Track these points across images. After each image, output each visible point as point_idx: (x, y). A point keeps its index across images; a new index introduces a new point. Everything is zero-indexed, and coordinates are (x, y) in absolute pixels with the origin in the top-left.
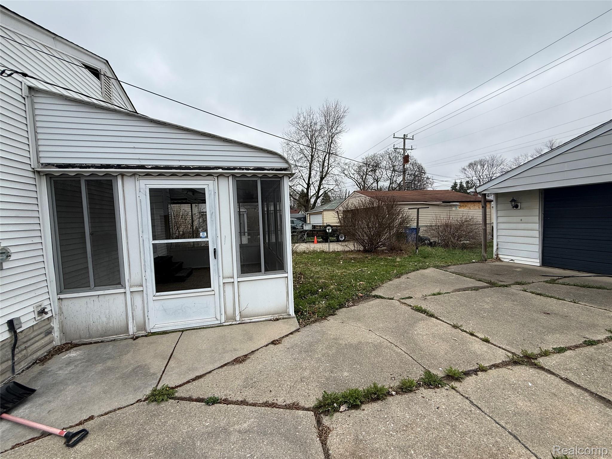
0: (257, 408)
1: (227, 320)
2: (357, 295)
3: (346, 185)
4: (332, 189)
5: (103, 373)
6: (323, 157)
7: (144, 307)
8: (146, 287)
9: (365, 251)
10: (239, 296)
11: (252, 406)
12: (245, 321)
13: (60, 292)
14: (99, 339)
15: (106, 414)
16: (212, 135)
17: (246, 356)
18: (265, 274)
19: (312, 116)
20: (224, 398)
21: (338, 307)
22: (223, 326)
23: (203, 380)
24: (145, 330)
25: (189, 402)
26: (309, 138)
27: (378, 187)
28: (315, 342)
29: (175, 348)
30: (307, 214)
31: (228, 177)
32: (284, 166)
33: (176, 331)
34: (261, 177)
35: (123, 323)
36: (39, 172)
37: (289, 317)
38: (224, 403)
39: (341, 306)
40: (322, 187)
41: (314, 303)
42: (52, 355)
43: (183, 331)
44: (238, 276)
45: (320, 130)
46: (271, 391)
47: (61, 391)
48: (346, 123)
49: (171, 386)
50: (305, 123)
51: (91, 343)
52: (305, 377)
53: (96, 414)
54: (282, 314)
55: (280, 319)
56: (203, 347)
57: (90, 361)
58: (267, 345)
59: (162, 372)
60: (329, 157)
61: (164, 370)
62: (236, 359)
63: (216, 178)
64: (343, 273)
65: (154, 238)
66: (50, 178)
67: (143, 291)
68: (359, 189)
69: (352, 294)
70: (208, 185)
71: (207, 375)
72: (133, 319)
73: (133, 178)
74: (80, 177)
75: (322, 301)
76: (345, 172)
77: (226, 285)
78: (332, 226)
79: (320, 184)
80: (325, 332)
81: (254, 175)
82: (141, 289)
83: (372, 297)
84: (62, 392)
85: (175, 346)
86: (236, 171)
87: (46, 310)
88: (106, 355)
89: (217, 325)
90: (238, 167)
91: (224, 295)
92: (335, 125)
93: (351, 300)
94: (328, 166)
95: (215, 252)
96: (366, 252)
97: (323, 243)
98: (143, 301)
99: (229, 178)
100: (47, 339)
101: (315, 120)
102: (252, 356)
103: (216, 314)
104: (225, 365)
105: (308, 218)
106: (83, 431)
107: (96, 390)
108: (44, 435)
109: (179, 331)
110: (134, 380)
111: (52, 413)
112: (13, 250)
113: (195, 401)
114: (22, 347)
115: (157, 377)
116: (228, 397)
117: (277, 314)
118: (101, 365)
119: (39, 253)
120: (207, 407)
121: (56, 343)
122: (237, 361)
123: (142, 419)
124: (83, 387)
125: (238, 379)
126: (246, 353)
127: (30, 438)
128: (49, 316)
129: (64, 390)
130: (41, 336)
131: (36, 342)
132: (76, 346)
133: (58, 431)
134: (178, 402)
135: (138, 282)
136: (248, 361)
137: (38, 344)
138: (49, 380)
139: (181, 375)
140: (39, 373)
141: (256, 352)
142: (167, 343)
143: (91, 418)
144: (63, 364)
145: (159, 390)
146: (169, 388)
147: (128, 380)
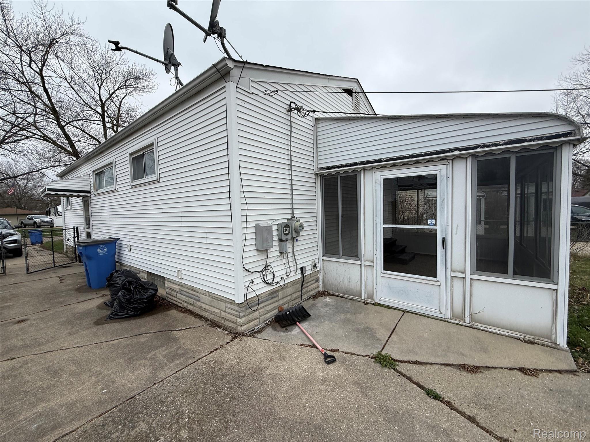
0: (492, 439)
5: (347, 321)
7: (373, 280)
8: (376, 263)
11: (484, 430)
12: (477, 326)
13: (323, 256)
14: (343, 295)
15: (347, 353)
18: (513, 278)
20: (446, 399)
22: (448, 322)
23: (423, 368)
24: (374, 300)
25: (409, 382)
29: (397, 324)
31: (466, 158)
32: (566, 129)
33: (399, 310)
34: (516, 153)
35: (358, 289)
36: (317, 174)
38: (447, 406)
42: (318, 296)
43: (405, 312)
46: (515, 430)
47: (322, 322)
49: (393, 357)
51: (338, 296)
53: (340, 350)
54: (542, 339)
55: (536, 343)
56: (425, 335)
57: (338, 309)
58: (510, 369)
59: (386, 341)
61: (388, 340)
62: (463, 364)
63: (451, 162)
65: (385, 223)
66: (322, 177)
67: (373, 266)
71: (428, 366)
72: (365, 288)
73: (371, 171)
74: (338, 175)
77: (455, 280)
81: (506, 151)
82: (372, 264)
84: (323, 324)
86: (479, 150)
87: (317, 266)
88: (347, 309)
89: (441, 319)
90: (481, 145)
91: (451, 289)
95: (443, 242)
98: (373, 275)
99: (468, 159)
100: (316, 284)
102: (486, 372)
103: (440, 307)
104: (449, 365)
106: (333, 357)
107: (340, 332)
108: (314, 346)
109: (401, 310)
110: (364, 337)
111: (318, 335)
112: (304, 224)
113: (415, 384)
114: (306, 285)
115: (382, 344)
116: (452, 402)
117: (532, 335)
118: (343, 314)
119: (315, 227)
120: (427, 397)
121: (320, 289)
122: (464, 367)
123: (370, 372)
124: (333, 326)
125: (466, 388)
126: (478, 365)
127: (308, 344)
128: (318, 269)
129: (324, 322)
130: (314, 281)
131: (312, 284)
132: (330, 295)
133: (321, 349)
134: (399, 375)
135: (370, 258)
136: (480, 375)
137: (312, 286)
138: (317, 312)
139: (402, 352)
140: (312, 305)
141: (493, 370)
142: (391, 317)
143: (337, 351)
144: (323, 304)
145: (383, 356)
146: (391, 358)
147: (360, 335)
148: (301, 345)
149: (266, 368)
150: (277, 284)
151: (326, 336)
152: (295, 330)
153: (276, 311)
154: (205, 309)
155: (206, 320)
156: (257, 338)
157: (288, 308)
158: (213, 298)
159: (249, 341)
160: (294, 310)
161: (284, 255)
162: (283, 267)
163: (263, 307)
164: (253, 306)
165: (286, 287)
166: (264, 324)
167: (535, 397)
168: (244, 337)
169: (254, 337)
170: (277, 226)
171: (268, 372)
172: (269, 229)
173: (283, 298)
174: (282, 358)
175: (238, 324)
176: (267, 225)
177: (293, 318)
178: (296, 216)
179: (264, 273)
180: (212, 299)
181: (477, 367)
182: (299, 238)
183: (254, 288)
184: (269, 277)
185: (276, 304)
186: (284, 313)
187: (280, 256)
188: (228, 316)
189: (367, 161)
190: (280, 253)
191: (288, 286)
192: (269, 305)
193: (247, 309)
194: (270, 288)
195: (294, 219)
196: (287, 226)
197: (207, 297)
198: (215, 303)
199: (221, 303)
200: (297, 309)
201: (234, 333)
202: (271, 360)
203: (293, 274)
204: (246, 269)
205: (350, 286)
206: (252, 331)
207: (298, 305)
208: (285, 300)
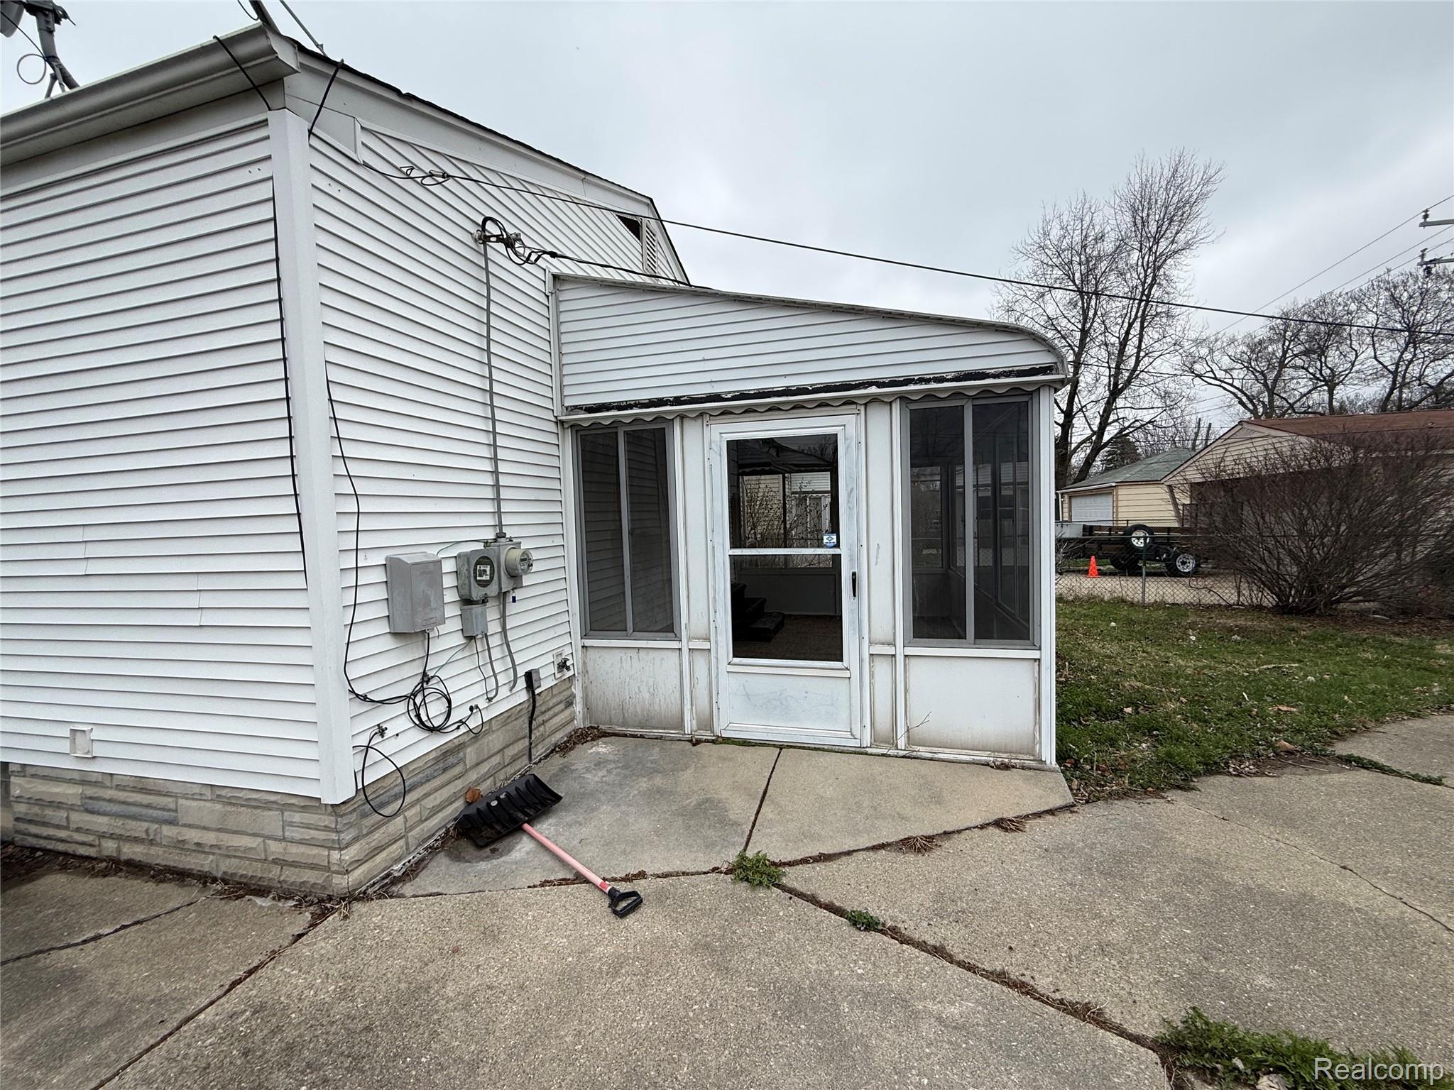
0: (979, 980)
1: (876, 741)
2: (1270, 745)
3: (1200, 407)
4: (1150, 422)
5: (656, 795)
6: (1123, 331)
7: (710, 683)
8: (716, 642)
9: (1283, 609)
10: (906, 690)
11: (964, 968)
12: (919, 753)
13: (585, 636)
14: (639, 731)
15: (666, 876)
16: (857, 308)
17: (930, 838)
18: (975, 645)
19: (1087, 219)
20: (889, 923)
21: (1200, 768)
22: (866, 754)
23: (835, 866)
24: (712, 731)
25: (814, 907)
26: (1077, 282)
27: (1335, 404)
28: (1133, 854)
29: (769, 779)
30: (1062, 494)
31: (891, 403)
32: (1043, 359)
33: (769, 745)
34: (973, 398)
35: (675, 709)
36: (562, 422)
37: (1040, 767)
38: (893, 938)
39: (1212, 768)
40: (1112, 418)
41: (1113, 742)
42: (575, 743)
43: (781, 748)
44: (906, 642)
45: (1114, 252)
46: (1011, 948)
47: (593, 810)
48: (1206, 217)
49: (771, 859)
50: (1064, 243)
51: (625, 736)
52: (1114, 945)
53: (649, 871)
54: (1021, 756)
55: (1013, 767)
56: (828, 792)
57: (631, 769)
58: (982, 827)
59: (751, 824)
60: (1142, 328)
61: (755, 821)
62: (905, 839)
63: (862, 408)
64: (1205, 671)
65: (733, 546)
66: (577, 431)
67: (709, 650)
68: (1249, 415)
69: (1250, 737)
70: (844, 426)
71: (844, 859)
72: (692, 705)
73: (699, 421)
74: (616, 427)
75: (1141, 743)
76: (1197, 367)
77: (877, 661)
78: (1150, 530)
79: (1109, 408)
80: (1164, 833)
81: (957, 394)
82: (706, 645)
83: (1336, 762)
84: (595, 813)
85: (770, 776)
86: (912, 387)
87: (568, 663)
88: (652, 763)
89: (854, 749)
90: (916, 378)
91: (871, 683)
92: (1167, 229)
93: (1248, 755)
94: (1138, 353)
95: (854, 581)
96: (1292, 614)
97: (1122, 578)
98: (710, 670)
99: (894, 405)
100: (567, 712)
101: (1097, 228)
102: (946, 844)
103: (850, 724)
104: (882, 846)
105: (1066, 505)
106: (634, 894)
107: (643, 825)
108: (580, 879)
109: (774, 746)
110: (702, 826)
111: (586, 844)
112: (535, 555)
113: (825, 909)
114: (540, 719)
115: (743, 832)
116: (899, 926)
117: (1006, 752)
118: (645, 779)
119: (560, 563)
120: (853, 930)
121: (579, 723)
122: (910, 845)
123: (727, 909)
124: (623, 812)
125: (919, 889)
126: (930, 832)
127: (561, 877)
128: (570, 673)
129: (597, 809)
130: (562, 706)
131: (556, 715)
132: (605, 734)
133: (598, 881)
134: (791, 898)
135: (702, 632)
136: (937, 853)
137: (557, 720)
138: (576, 786)
139: (789, 841)
140: (561, 769)
141: (956, 836)
142: (754, 765)
143: (642, 875)
144: (591, 762)
145: (750, 860)
146: (768, 860)
147: (692, 823)
148: (542, 885)
149: (442, 980)
150: (458, 728)
151: (607, 845)
152: (518, 847)
153: (459, 805)
154: (198, 844)
155: (205, 879)
156: (402, 896)
157: (493, 789)
158: (231, 804)
159: (372, 914)
160: (514, 793)
161: (478, 643)
162: (476, 676)
163: (418, 801)
164: (383, 805)
165: (487, 733)
166: (420, 849)
167: (1027, 870)
168: (357, 906)
169: (391, 897)
170: (453, 561)
171: (450, 991)
172: (432, 569)
173: (478, 764)
174: (490, 935)
175: (334, 868)
176: (424, 559)
177: (510, 815)
178: (509, 532)
179: (418, 700)
180: (229, 808)
181: (929, 837)
182: (519, 594)
183: (388, 747)
184: (435, 710)
185: (459, 785)
186: (482, 806)
187: (464, 647)
188: (295, 851)
189: (688, 396)
190: (466, 637)
191: (491, 727)
192: (436, 790)
193: (364, 815)
194: (439, 741)
195: (503, 540)
196: (484, 560)
197: (208, 804)
198: (244, 817)
199: (267, 813)
200: (522, 787)
201: (321, 901)
202: (456, 951)
203: (504, 692)
204: (357, 695)
205: (657, 708)
206: (383, 878)
207: (523, 775)
208: (485, 768)
